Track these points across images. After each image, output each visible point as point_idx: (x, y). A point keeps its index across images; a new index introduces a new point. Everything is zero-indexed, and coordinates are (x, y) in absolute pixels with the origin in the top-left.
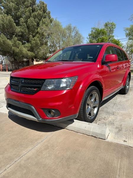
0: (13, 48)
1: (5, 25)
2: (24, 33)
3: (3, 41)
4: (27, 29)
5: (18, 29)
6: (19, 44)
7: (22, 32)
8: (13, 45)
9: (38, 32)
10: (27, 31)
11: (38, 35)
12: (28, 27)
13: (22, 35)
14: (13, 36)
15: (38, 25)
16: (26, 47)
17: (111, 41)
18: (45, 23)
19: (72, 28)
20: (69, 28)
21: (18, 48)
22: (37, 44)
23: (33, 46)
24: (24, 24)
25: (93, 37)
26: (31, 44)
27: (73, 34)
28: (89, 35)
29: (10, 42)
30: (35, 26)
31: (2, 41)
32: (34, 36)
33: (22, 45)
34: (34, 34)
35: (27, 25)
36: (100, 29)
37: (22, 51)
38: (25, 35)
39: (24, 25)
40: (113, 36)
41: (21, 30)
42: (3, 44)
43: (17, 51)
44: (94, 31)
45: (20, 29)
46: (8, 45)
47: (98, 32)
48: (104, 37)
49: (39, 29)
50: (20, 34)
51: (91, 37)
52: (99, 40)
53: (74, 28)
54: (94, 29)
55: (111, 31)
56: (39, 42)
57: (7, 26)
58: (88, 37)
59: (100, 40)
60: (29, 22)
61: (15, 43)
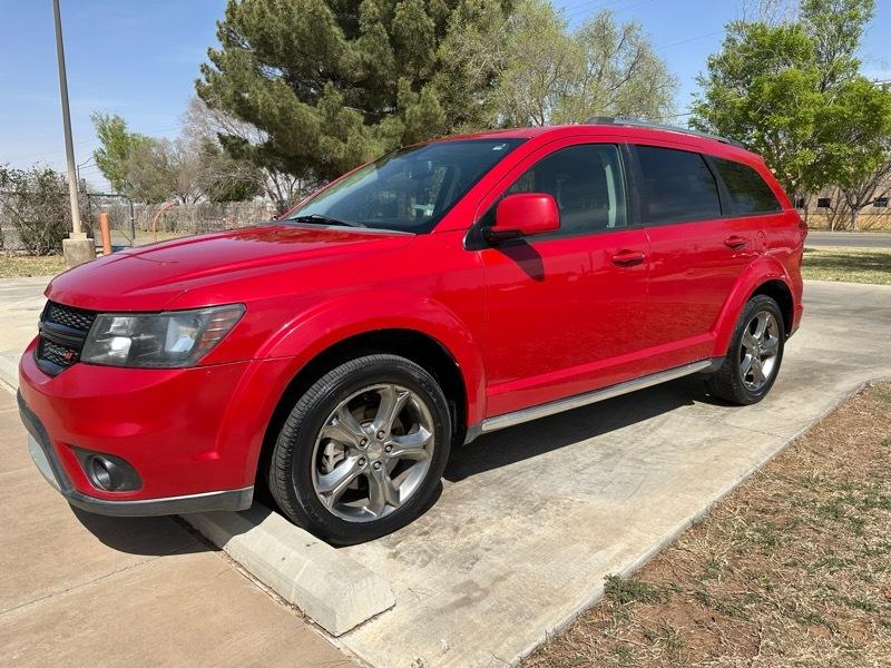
0: (322, 139)
1: (294, 35)
2: (375, 70)
3: (282, 110)
4: (390, 51)
5: (352, 54)
6: (350, 122)
7: (368, 66)
8: (322, 125)
9: (439, 65)
10: (390, 59)
11: (440, 77)
12: (396, 42)
13: (371, 76)
14: (326, 87)
15: (441, 30)
16: (383, 135)
17: (840, 92)
18: (476, 15)
19: (618, 30)
20: (601, 35)
21: (345, 141)
22: (428, 121)
23: (412, 130)
24: (379, 26)
25: (731, 74)
26: (403, 120)
27: (620, 63)
28: (711, 66)
29: (311, 116)
30: (427, 36)
31: (276, 111)
32: (417, 85)
33: (365, 128)
34: (423, 72)
35: (388, 30)
36: (771, 30)
37: (361, 154)
38: (383, 78)
39: (376, 34)
40: (855, 66)
41: (362, 57)
42: (282, 120)
43: (341, 155)
44: (741, 41)
45: (358, 54)
46: (301, 127)
47: (760, 46)
48: (788, 70)
49: (442, 47)
50: (359, 73)
51: (720, 74)
52: (760, 90)
53: (628, 30)
54: (738, 29)
55: (846, 36)
56: (439, 109)
57: (301, 40)
58: (707, 75)
59: (767, 88)
60: (402, 17)
61: (331, 119)
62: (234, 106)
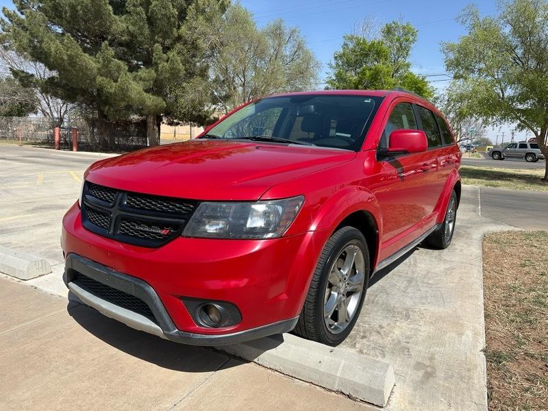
0: (99, 79)
1: (79, 7)
2: (136, 38)
3: (70, 57)
4: (147, 26)
5: (120, 25)
6: (119, 68)
7: (131, 34)
8: (99, 69)
9: (179, 38)
10: (147, 31)
11: (179, 46)
12: (151, 21)
13: (131, 41)
14: (103, 44)
15: (182, 15)
16: (141, 79)
17: (401, 77)
18: (203, 12)
19: (287, 31)
20: (277, 33)
21: (116, 81)
22: (174, 73)
23: (161, 77)
24: (140, 9)
25: (349, 64)
26: (156, 71)
27: (287, 51)
28: (336, 58)
29: (91, 62)
30: (172, 19)
31: (65, 57)
32: (166, 49)
33: (128, 74)
34: (168, 42)
35: (147, 12)
36: (369, 41)
37: (127, 91)
38: (141, 43)
39: (138, 14)
40: (408, 66)
41: (128, 28)
42: (70, 64)
43: (112, 91)
44: (351, 46)
45: (124, 25)
46: (84, 70)
47: (361, 50)
48: (379, 65)
49: (183, 28)
50: (125, 38)
51: (340, 63)
52: (365, 74)
53: (293, 32)
54: (351, 39)
55: (403, 49)
56: (181, 66)
57: (84, 11)
58: (333, 63)
59: (368, 73)
60: (156, 6)
61: (106, 66)
62: (30, 50)
